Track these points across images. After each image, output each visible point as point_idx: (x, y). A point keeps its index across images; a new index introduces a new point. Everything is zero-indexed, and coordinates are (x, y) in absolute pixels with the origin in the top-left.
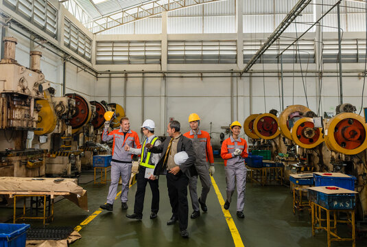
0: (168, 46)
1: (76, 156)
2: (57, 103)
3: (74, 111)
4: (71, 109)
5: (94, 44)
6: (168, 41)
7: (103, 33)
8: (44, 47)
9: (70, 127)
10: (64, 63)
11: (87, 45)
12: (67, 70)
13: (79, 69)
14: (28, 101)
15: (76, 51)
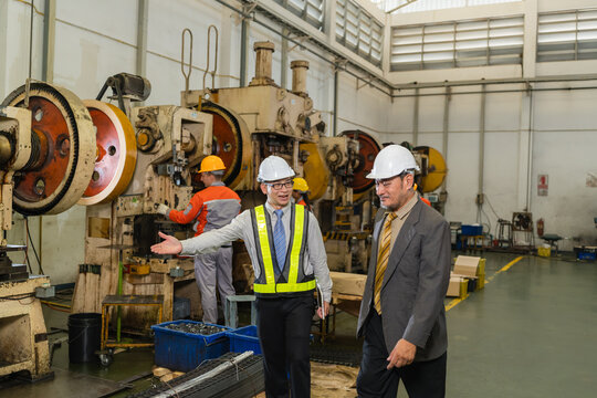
0: (539, 24)
1: (358, 240)
2: (330, 148)
3: (357, 162)
4: (353, 158)
5: (387, 32)
6: (540, 15)
7: (404, 10)
8: (305, 48)
9: (350, 190)
10: (336, 74)
11: (375, 36)
12: (340, 85)
13: (361, 83)
14: (289, 145)
15: (356, 50)
